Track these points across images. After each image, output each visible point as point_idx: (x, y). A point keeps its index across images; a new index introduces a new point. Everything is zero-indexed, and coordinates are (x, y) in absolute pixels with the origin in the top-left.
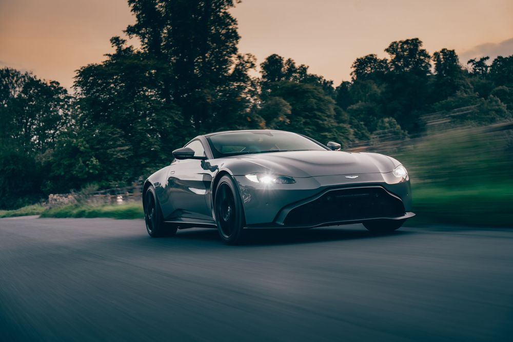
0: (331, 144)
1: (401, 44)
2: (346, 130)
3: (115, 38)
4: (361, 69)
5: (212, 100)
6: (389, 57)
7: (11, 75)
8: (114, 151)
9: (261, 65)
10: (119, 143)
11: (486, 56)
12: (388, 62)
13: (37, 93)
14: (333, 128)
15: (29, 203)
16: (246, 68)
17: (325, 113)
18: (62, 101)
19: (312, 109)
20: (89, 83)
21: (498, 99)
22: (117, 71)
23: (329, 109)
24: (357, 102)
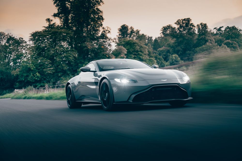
0: (154, 66)
1: (182, 20)
2: (153, 60)
3: (48, 19)
4: (165, 31)
5: (90, 47)
6: (177, 27)
7: (1, 34)
8: (46, 70)
9: (118, 29)
10: (49, 66)
11: (222, 26)
12: (176, 29)
13: (13, 43)
14: (147, 60)
15: (8, 93)
16: (106, 33)
17: (143, 53)
18: (24, 46)
19: (138, 51)
20: (36, 39)
21: (226, 46)
22: (48, 34)
23: (145, 51)
24: (162, 47)
